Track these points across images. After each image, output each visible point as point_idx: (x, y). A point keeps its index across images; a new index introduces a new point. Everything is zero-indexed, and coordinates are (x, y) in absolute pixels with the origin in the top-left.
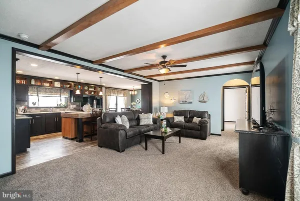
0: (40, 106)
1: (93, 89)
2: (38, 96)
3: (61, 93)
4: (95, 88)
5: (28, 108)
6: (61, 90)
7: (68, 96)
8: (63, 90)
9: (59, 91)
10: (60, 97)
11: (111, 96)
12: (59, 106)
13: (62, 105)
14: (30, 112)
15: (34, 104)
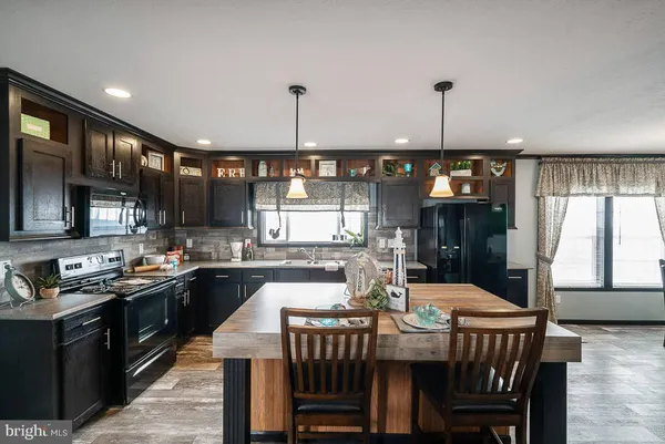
1: (467, 173)
2: (278, 210)
3: (343, 197)
4: (476, 166)
6: (343, 188)
7: (367, 208)
8: (349, 186)
9: (337, 191)
10: (342, 210)
11: (568, 195)
12: (339, 241)
13: (349, 237)
14: (263, 258)
15: (276, 235)
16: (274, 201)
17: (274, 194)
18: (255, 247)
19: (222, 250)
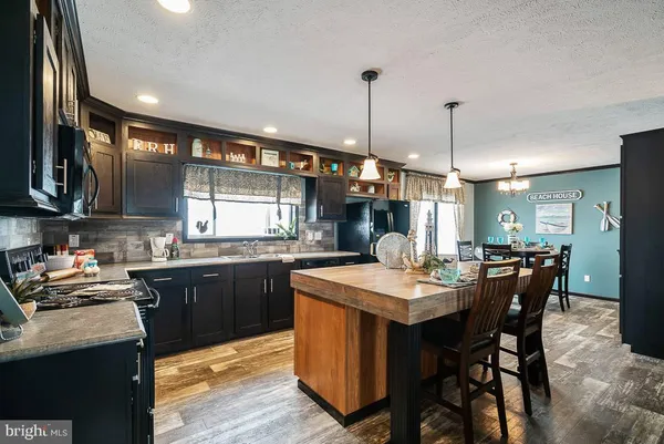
0: (220, 234)
2: (213, 199)
3: (279, 189)
5: (185, 241)
6: (279, 179)
7: (299, 202)
8: (285, 178)
9: (274, 183)
10: (278, 202)
11: (421, 199)
12: (272, 235)
13: (281, 231)
14: (189, 256)
15: (203, 228)
16: (208, 188)
17: (206, 179)
18: (179, 242)
19: (131, 248)
